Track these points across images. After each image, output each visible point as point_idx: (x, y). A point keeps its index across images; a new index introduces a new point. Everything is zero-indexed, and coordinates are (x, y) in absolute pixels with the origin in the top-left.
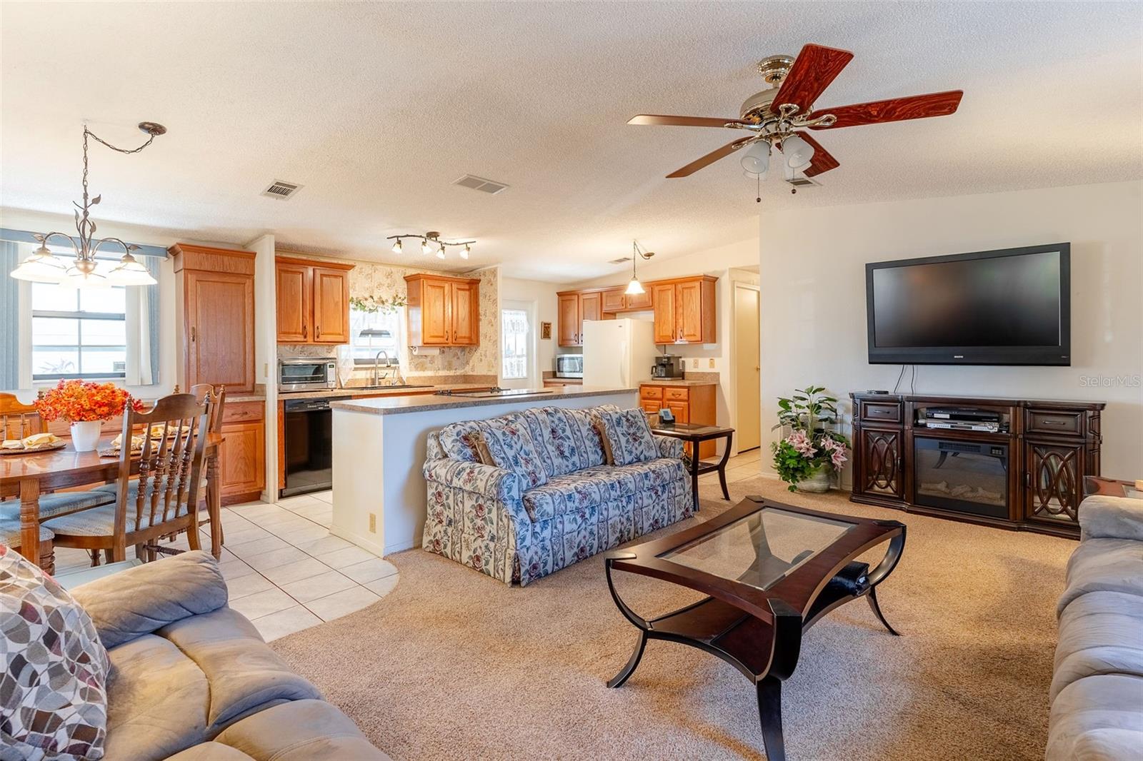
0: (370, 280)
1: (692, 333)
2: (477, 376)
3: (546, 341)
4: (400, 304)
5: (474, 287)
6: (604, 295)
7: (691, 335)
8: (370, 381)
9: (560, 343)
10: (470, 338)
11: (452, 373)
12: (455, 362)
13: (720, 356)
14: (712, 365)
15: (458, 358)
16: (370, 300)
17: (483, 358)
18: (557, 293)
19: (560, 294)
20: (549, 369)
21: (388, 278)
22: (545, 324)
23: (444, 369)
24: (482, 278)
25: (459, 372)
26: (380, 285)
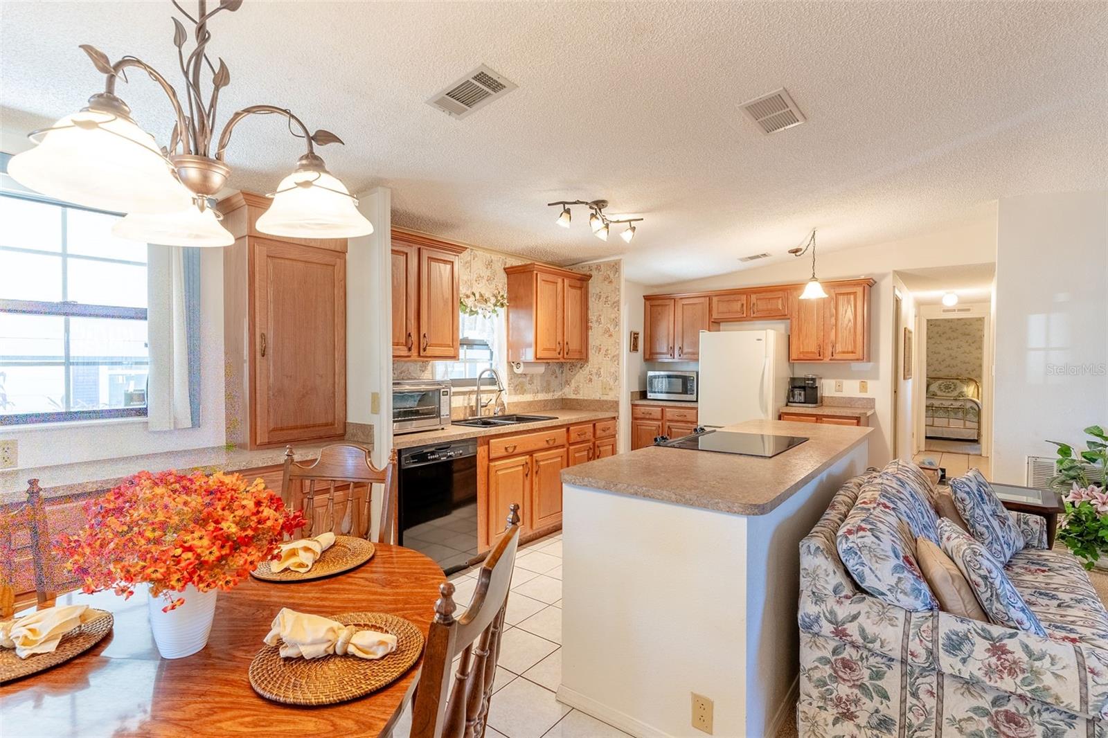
0: (468, 270)
1: (850, 350)
2: (584, 400)
3: (634, 354)
4: (502, 305)
5: (585, 283)
6: (715, 299)
7: (848, 352)
8: (468, 411)
9: (647, 357)
10: (580, 352)
11: (549, 396)
12: (554, 383)
13: (876, 377)
14: (864, 388)
15: (556, 377)
16: (472, 298)
17: (595, 378)
18: (644, 296)
19: (647, 298)
20: (636, 389)
21: (487, 268)
22: (635, 334)
23: (542, 391)
24: (594, 273)
25: (557, 395)
26: (480, 277)
